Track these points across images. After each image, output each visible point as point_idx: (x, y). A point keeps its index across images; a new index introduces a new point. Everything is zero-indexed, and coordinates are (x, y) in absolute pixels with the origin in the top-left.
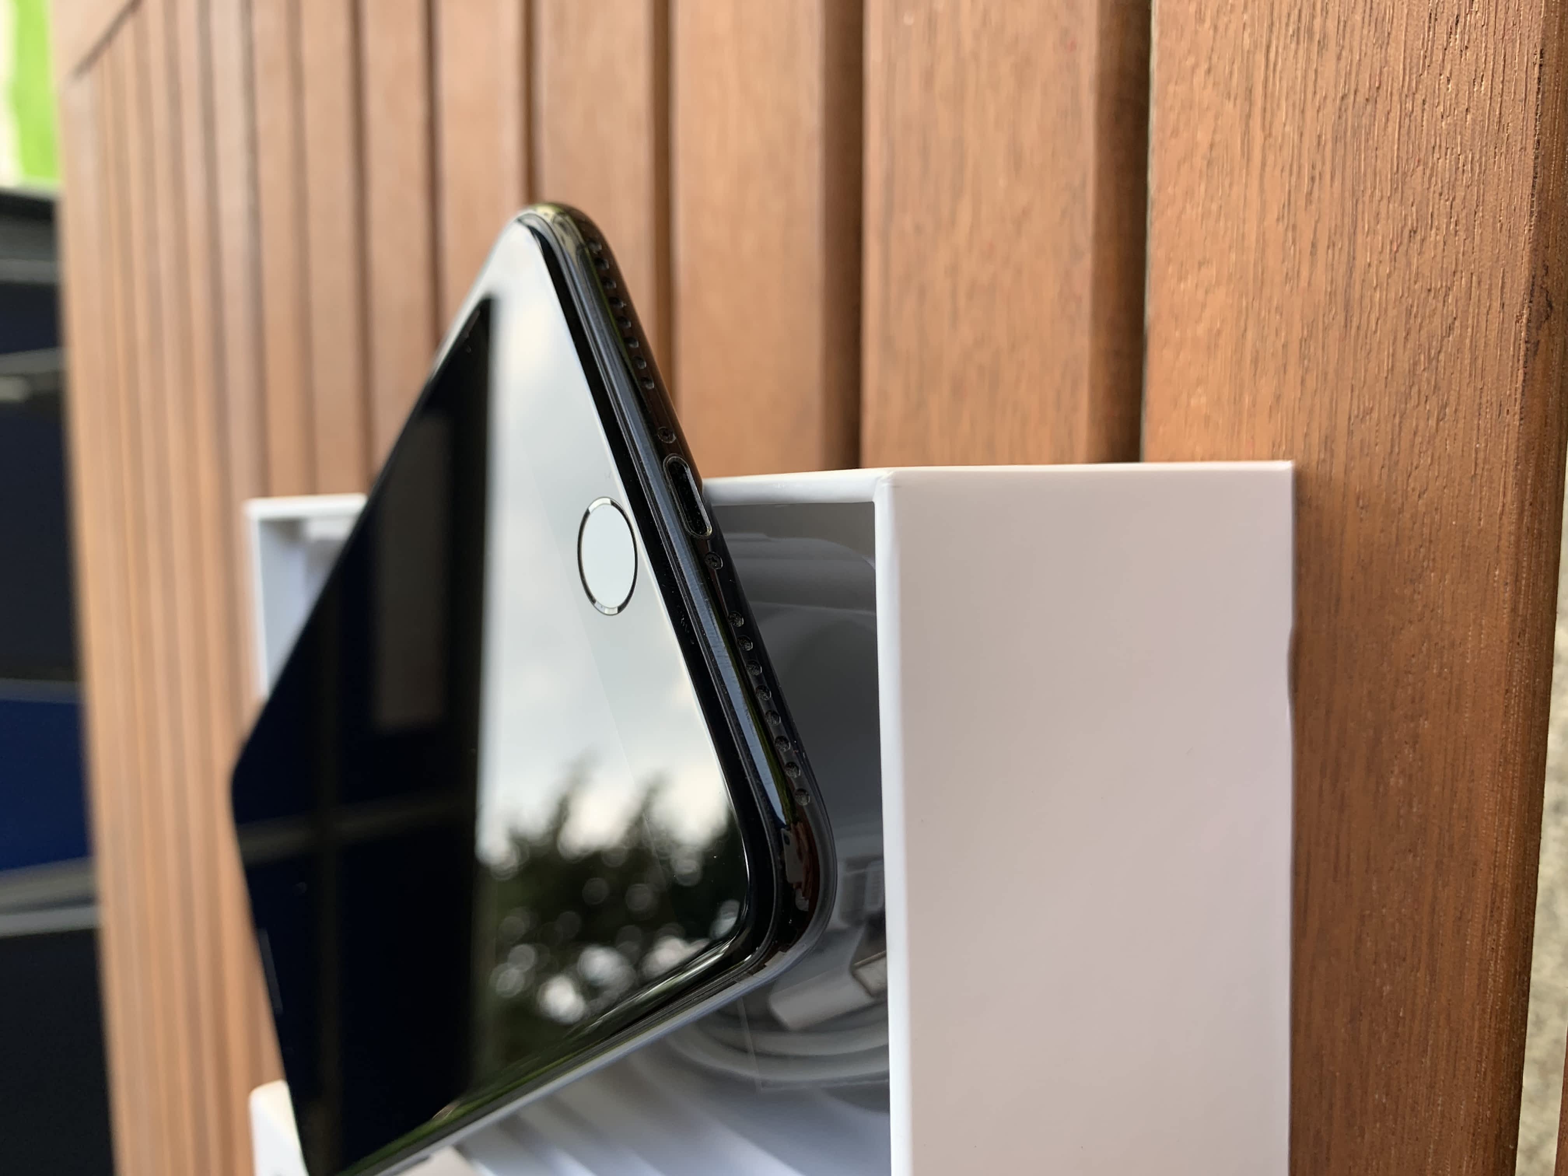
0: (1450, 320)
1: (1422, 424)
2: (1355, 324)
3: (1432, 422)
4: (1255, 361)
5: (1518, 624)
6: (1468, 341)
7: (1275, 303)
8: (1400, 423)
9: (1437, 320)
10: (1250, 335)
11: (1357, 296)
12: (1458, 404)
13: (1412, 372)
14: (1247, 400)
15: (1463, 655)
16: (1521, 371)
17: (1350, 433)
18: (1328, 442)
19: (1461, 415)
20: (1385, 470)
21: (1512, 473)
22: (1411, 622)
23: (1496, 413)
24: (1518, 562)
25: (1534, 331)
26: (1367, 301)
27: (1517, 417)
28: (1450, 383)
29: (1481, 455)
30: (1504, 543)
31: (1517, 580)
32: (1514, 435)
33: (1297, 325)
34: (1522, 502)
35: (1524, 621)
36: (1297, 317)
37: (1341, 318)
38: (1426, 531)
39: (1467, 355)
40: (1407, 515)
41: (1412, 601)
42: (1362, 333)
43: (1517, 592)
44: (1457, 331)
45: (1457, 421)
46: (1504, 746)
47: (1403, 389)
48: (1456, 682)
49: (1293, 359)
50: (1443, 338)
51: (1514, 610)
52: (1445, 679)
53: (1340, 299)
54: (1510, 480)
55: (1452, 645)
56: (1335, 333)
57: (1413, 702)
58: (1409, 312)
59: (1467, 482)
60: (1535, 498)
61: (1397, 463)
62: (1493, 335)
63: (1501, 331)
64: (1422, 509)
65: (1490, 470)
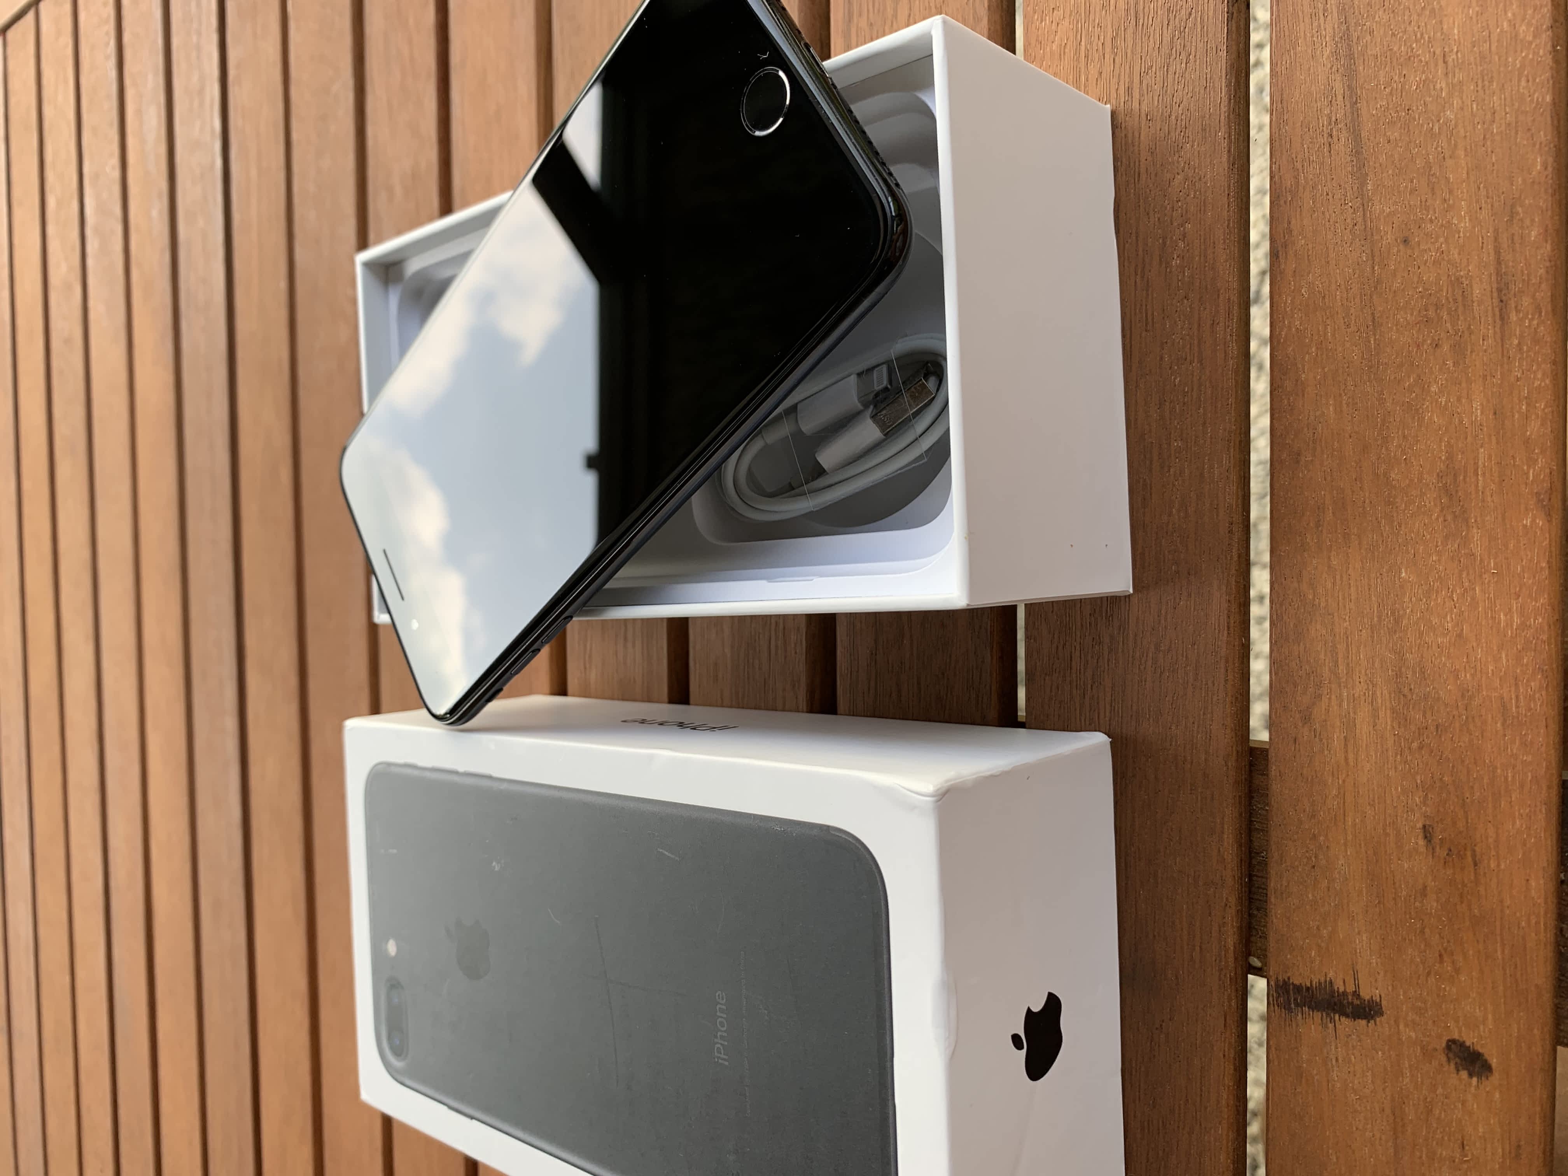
0: (1190, 10)
1: (1178, 67)
2: (1141, 23)
3: (1183, 65)
4: (1087, 57)
5: (1231, 159)
6: (1199, 19)
7: (1097, 21)
8: (1167, 69)
9: (1183, 12)
10: (1083, 43)
11: (1142, 8)
12: (1196, 52)
13: (1172, 41)
14: (1083, 78)
15: (1206, 183)
16: (1226, 28)
17: (1141, 82)
18: (1129, 90)
19: (1198, 57)
20: (1161, 97)
21: (1224, 81)
22: (1178, 174)
23: (1214, 52)
24: (1230, 127)
25: (1231, 7)
26: (1146, 9)
27: (1225, 51)
28: (1191, 42)
29: (1208, 76)
30: (1223, 117)
31: (1230, 136)
32: (1224, 61)
33: (1110, 30)
34: (1230, 96)
35: (1234, 157)
36: (1109, 26)
37: (1133, 22)
38: (1183, 123)
39: (1199, 26)
40: (1173, 117)
41: (1178, 162)
42: (1145, 27)
43: (1230, 142)
44: (1193, 16)
45: (1195, 61)
46: (1229, 224)
47: (1167, 52)
48: (1203, 198)
49: (1108, 49)
50: (1187, 20)
51: (1229, 151)
52: (1198, 198)
53: (1132, 12)
54: (1224, 85)
55: (1200, 179)
56: (1130, 31)
57: (1182, 216)
58: (1169, 10)
59: (1202, 92)
60: (1236, 93)
61: (1166, 91)
62: (1211, 13)
63: (1215, 11)
64: (1180, 112)
65: (1213, 82)
